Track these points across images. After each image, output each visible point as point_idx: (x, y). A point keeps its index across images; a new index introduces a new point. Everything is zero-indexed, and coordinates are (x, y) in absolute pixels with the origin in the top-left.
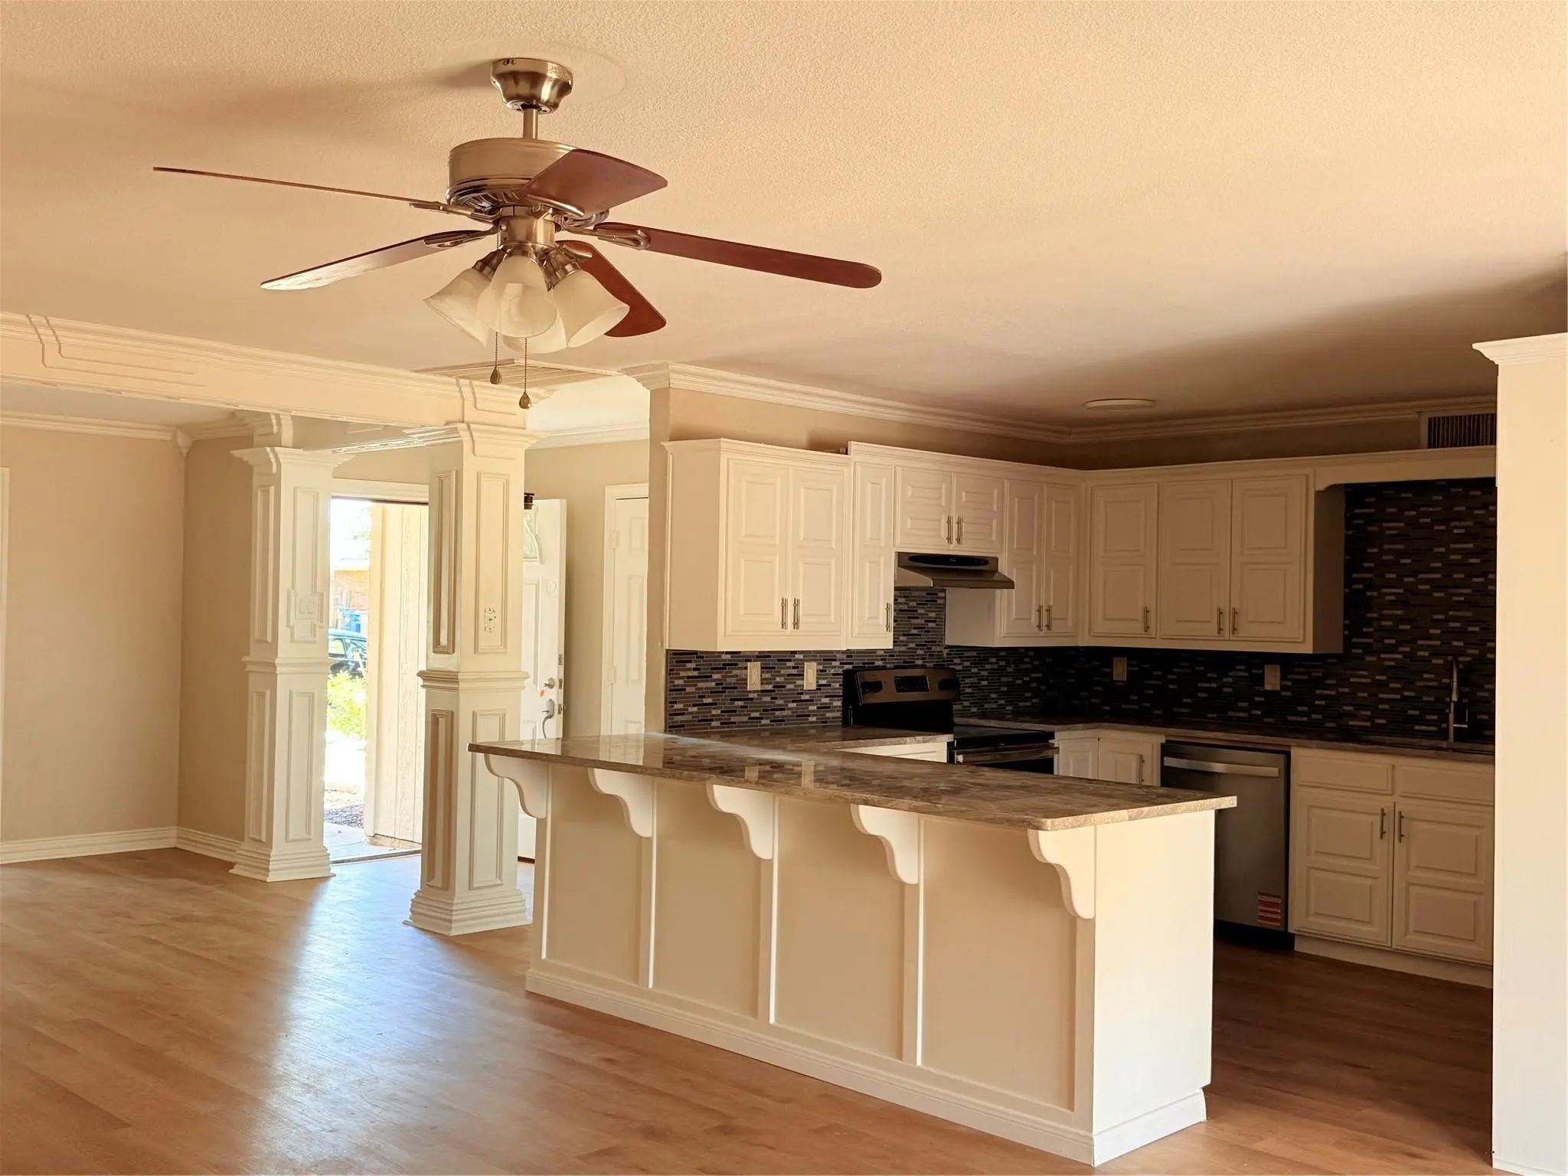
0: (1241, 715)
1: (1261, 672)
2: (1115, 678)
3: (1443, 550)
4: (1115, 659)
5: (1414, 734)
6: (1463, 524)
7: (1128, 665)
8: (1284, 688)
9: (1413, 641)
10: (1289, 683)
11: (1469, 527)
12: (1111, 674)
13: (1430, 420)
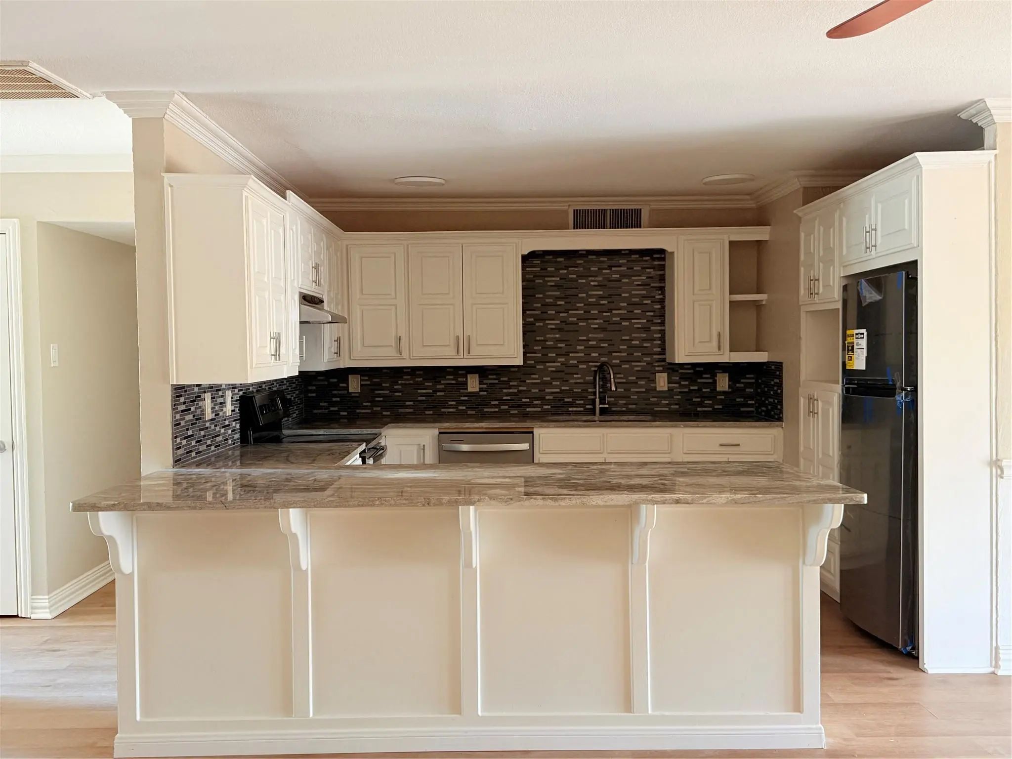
0: (451, 410)
1: (464, 380)
2: (350, 391)
3: (584, 295)
4: (350, 377)
5: (569, 413)
6: (597, 279)
7: (361, 380)
8: (481, 390)
9: (567, 354)
10: (485, 386)
11: (600, 280)
12: (347, 388)
13: (574, 210)
